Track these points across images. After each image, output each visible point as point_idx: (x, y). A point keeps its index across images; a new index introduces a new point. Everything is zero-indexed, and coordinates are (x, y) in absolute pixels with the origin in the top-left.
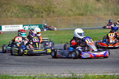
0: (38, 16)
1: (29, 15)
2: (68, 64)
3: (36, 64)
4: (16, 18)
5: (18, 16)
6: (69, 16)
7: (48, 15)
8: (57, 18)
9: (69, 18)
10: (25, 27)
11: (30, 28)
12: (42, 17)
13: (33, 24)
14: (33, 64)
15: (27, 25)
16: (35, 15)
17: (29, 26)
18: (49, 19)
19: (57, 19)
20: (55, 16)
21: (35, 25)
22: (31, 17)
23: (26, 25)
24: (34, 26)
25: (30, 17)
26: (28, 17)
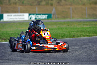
0: (47, 4)
1: (37, 2)
2: (80, 61)
3: (43, 60)
4: (21, 5)
5: (23, 3)
6: (84, 5)
7: (58, 3)
8: (69, 6)
9: (83, 7)
10: (31, 16)
11: (37, 18)
12: (52, 5)
13: (41, 13)
14: (39, 60)
15: (34, 14)
16: (44, 3)
17: (36, 15)
18: (60, 8)
19: (69, 8)
20: (66, 5)
21: (43, 14)
22: (39, 4)
23: (32, 14)
24: (41, 15)
25: (37, 5)
26: (35, 4)
